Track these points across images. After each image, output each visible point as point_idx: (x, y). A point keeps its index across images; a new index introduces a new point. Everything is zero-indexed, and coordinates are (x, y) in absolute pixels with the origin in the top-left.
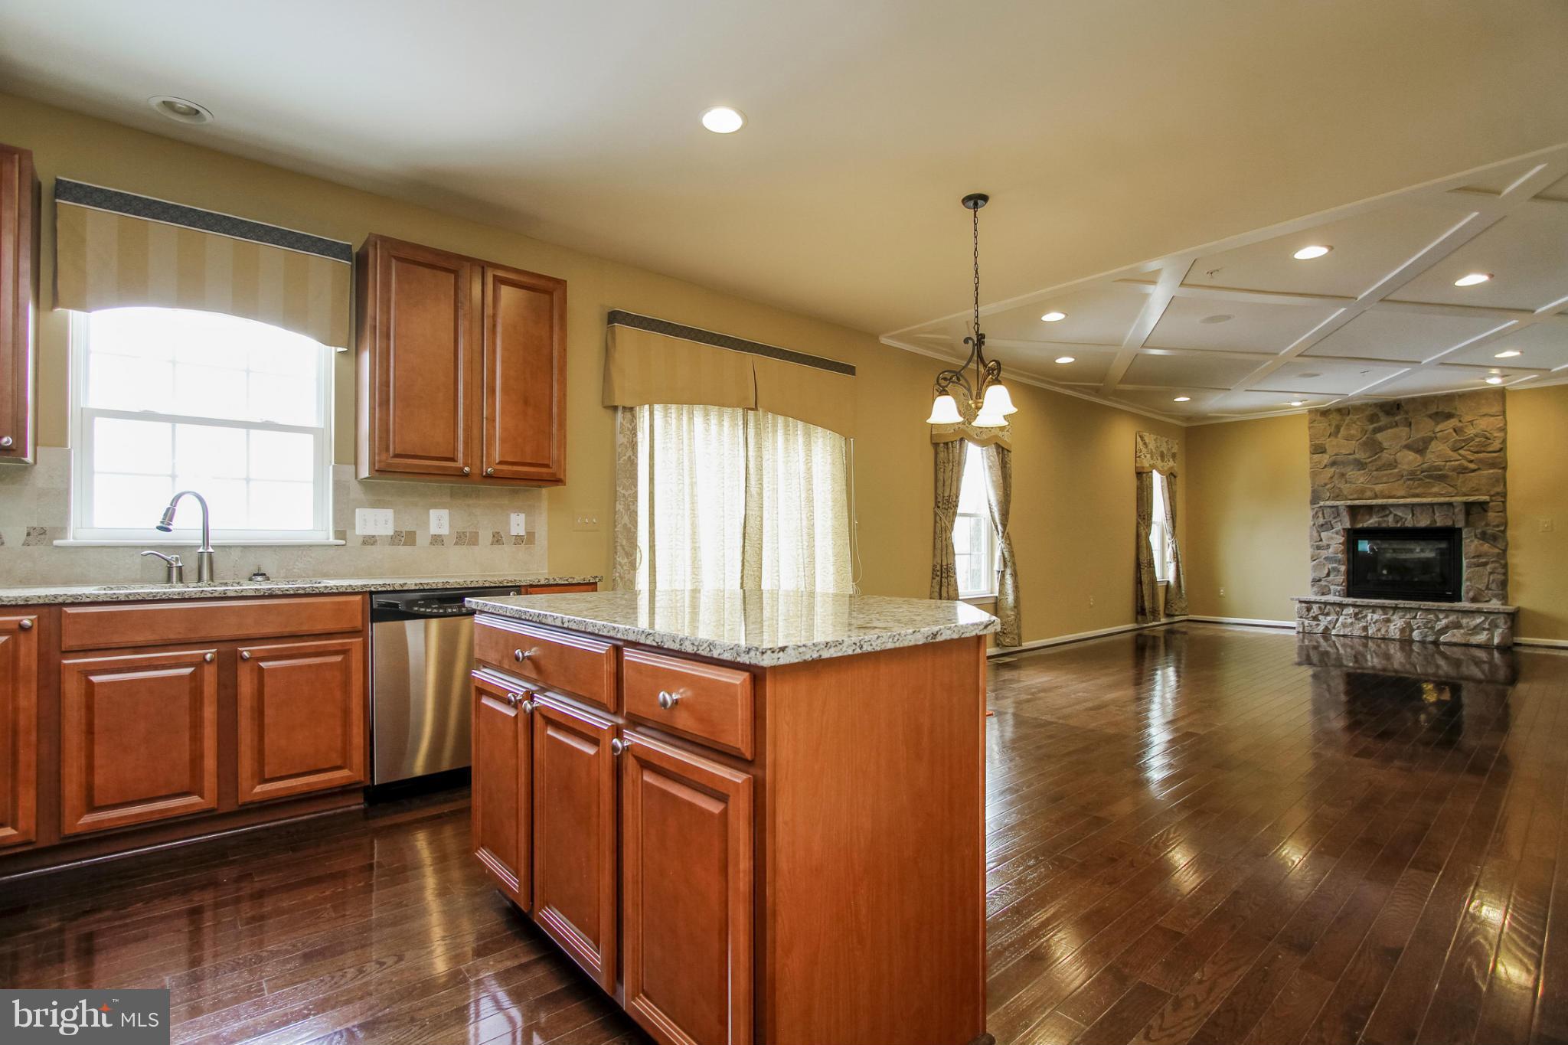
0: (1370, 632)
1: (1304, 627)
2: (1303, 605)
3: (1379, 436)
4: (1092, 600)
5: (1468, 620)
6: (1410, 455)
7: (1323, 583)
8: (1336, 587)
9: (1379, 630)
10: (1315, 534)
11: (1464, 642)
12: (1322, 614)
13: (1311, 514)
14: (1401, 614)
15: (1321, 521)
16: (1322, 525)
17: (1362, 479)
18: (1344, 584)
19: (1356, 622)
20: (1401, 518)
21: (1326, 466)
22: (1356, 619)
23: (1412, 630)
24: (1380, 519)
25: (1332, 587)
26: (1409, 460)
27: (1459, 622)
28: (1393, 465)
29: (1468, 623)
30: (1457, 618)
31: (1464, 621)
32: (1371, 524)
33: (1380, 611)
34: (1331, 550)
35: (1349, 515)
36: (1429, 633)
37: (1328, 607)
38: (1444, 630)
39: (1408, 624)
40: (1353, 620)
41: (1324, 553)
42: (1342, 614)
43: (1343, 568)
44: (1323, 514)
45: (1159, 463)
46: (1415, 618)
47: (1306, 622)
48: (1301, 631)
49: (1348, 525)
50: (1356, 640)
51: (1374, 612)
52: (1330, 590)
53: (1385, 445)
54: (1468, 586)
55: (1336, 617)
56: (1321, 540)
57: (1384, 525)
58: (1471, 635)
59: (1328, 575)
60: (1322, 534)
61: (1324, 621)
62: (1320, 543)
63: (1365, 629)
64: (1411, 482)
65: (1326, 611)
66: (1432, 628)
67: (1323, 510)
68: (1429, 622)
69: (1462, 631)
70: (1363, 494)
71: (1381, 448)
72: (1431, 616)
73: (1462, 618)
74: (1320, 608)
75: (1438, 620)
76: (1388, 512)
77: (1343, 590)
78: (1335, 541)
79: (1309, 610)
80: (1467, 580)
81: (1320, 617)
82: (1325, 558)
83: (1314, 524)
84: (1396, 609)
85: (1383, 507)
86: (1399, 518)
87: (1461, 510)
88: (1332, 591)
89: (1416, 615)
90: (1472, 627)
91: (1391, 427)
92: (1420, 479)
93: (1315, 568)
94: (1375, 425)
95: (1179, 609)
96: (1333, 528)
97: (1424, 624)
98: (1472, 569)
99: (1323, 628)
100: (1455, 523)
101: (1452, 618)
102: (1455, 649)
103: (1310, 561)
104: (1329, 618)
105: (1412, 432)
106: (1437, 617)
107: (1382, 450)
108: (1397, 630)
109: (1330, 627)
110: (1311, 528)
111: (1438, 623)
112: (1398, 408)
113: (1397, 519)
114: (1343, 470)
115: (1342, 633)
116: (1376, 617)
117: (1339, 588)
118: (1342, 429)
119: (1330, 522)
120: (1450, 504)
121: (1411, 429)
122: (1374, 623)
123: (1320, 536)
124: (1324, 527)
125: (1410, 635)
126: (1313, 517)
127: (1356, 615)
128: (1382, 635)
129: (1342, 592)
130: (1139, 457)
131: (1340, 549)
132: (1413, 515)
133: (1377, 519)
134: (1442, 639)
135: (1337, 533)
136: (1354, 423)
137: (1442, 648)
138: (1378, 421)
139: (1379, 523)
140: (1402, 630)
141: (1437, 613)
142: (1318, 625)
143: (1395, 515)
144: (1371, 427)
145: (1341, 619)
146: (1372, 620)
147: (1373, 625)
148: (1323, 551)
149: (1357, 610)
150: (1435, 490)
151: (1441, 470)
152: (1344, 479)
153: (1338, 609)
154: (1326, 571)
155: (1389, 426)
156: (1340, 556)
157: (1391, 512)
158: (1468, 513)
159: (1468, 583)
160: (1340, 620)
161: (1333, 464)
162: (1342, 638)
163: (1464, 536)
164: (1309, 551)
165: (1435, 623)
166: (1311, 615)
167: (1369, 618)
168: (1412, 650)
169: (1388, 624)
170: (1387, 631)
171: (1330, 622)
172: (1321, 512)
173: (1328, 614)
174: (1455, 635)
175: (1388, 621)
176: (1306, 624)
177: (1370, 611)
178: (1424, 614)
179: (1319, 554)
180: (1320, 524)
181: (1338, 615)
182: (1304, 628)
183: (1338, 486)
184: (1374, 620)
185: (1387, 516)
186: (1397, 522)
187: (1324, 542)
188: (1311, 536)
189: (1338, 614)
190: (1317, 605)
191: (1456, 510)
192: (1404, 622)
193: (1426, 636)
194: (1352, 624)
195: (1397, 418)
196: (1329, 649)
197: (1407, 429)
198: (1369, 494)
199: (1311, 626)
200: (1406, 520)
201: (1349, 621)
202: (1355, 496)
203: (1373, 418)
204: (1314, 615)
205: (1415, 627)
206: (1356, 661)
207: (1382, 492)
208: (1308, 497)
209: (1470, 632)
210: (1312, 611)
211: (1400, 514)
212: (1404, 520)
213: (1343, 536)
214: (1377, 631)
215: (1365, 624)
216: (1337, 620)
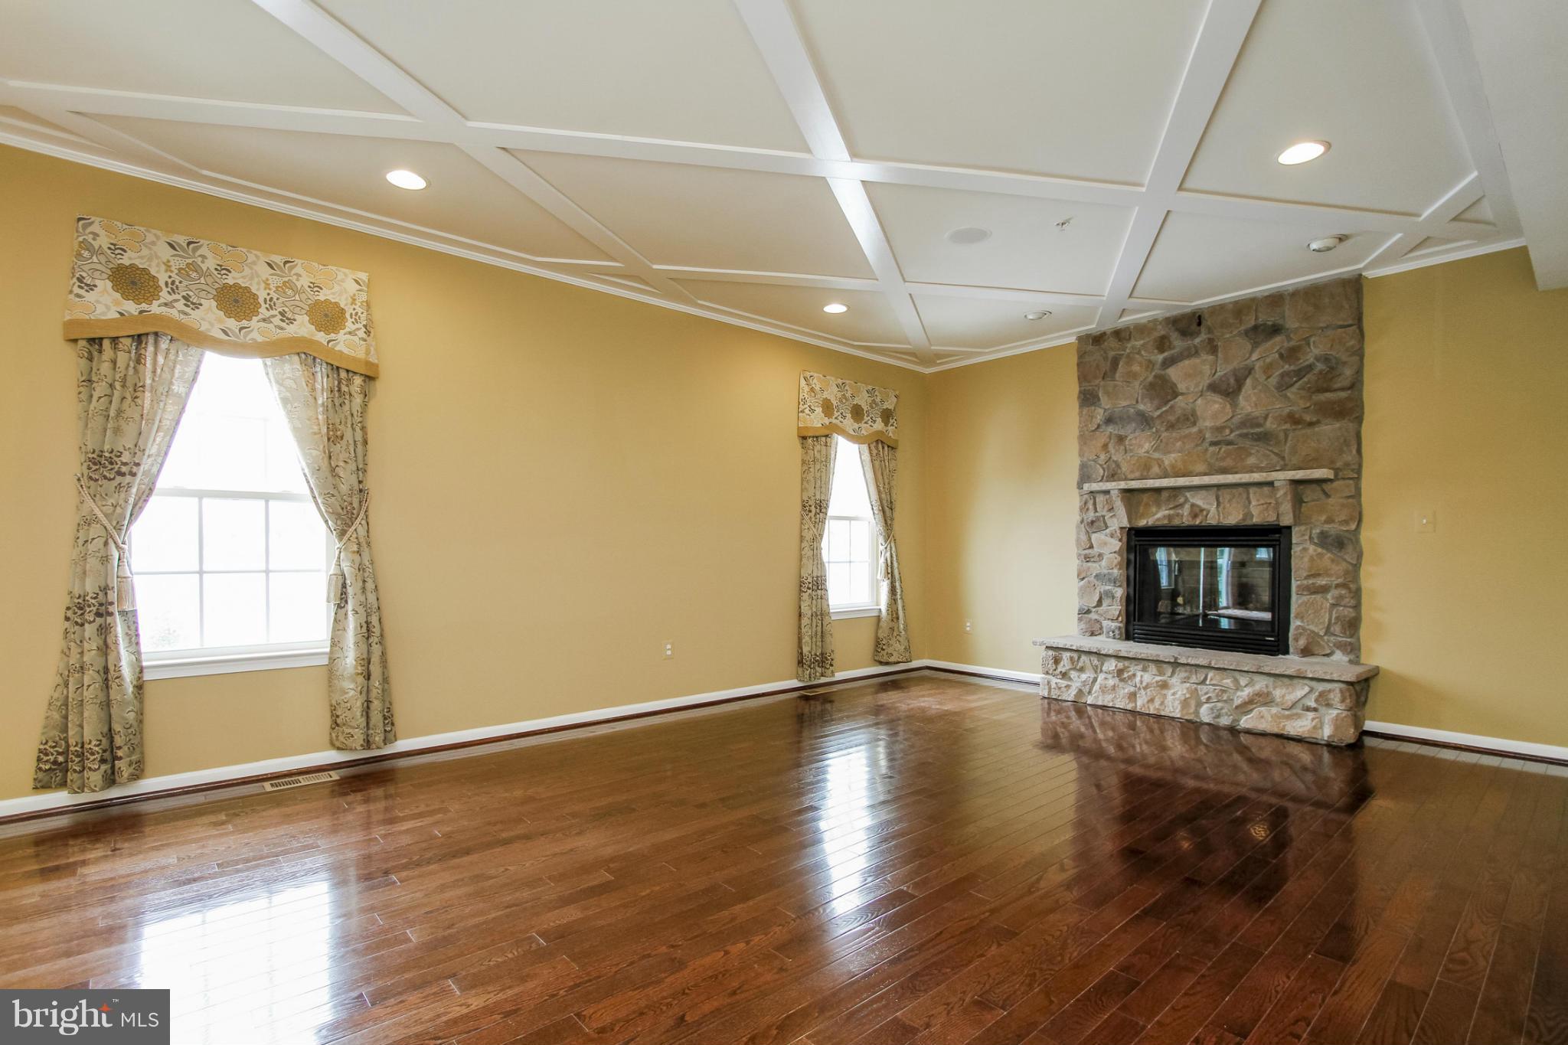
0: (1139, 703)
1: (1050, 689)
2: (1051, 653)
3: (1173, 373)
4: (669, 647)
5: (1284, 691)
6: (1215, 402)
7: (1093, 616)
8: (1110, 623)
9: (1152, 700)
10: (1084, 537)
11: (1276, 730)
12: (1074, 669)
13: (1076, 502)
14: (1183, 675)
15: (1091, 515)
16: (1092, 522)
17: (1147, 446)
18: (1120, 619)
19: (1121, 684)
20: (1202, 510)
21: (1099, 426)
22: (1122, 680)
23: (1199, 704)
24: (1172, 512)
25: (1105, 623)
26: (1212, 411)
27: (1268, 694)
28: (1190, 418)
29: (1283, 696)
30: (1267, 686)
31: (1278, 693)
32: (1158, 520)
33: (1152, 668)
34: (1104, 563)
35: (1125, 507)
36: (1224, 711)
37: (1084, 658)
38: (1245, 707)
39: (1194, 693)
40: (1117, 680)
41: (1096, 568)
42: (1101, 671)
43: (1119, 592)
44: (1095, 504)
45: (849, 423)
46: (1203, 682)
47: (1054, 680)
48: (1046, 696)
49: (1125, 523)
50: (1119, 717)
51: (1144, 670)
52: (1101, 628)
53: (1181, 387)
54: (1298, 627)
55: (1093, 676)
56: (1091, 547)
57: (1176, 522)
58: (1288, 717)
59: (1100, 603)
60: (1094, 537)
61: (1078, 680)
62: (1090, 551)
63: (1133, 696)
64: (1216, 449)
65: (1080, 664)
66: (1230, 701)
67: (1095, 498)
68: (1223, 691)
69: (1274, 710)
70: (1149, 470)
71: (1174, 392)
72: (1228, 682)
73: (1275, 688)
74: (1071, 658)
75: (1238, 688)
76: (1182, 500)
77: (1120, 628)
78: (1110, 546)
79: (1057, 661)
80: (1296, 617)
81: (1073, 674)
82: (1097, 576)
83: (1082, 522)
84: (1176, 664)
85: (1176, 490)
86: (1197, 510)
87: (1285, 493)
88: (1105, 630)
89: (1205, 679)
90: (1290, 704)
91: (1189, 356)
92: (1230, 443)
93: (1083, 592)
94: (1166, 354)
95: (895, 654)
96: (1107, 527)
97: (1217, 696)
98: (1305, 598)
99: (1074, 693)
100: (1281, 518)
101: (1261, 684)
102: (1263, 741)
103: (1077, 580)
104: (1084, 676)
105: (1219, 362)
106: (1236, 681)
107: (1175, 394)
108: (1177, 702)
109: (1086, 690)
110: (1078, 527)
111: (1239, 693)
112: (1199, 324)
113: (1196, 511)
114: (1122, 432)
115: (1100, 703)
116: (1147, 678)
117: (1114, 625)
118: (1121, 364)
119: (1103, 517)
120: (1271, 484)
121: (1217, 356)
122: (1145, 688)
123: (1090, 539)
124: (1096, 524)
125: (1197, 713)
126: (1081, 510)
127: (1120, 672)
128: (1155, 709)
129: (1117, 632)
130: (802, 412)
131: (1116, 562)
132: (1218, 505)
133: (1167, 512)
134: (1245, 722)
135: (1112, 536)
136: (1139, 353)
137: (1243, 738)
138: (1170, 348)
139: (1170, 517)
140: (1185, 703)
141: (1237, 675)
142: (1068, 687)
143: (1193, 505)
144: (1160, 357)
145: (1101, 677)
146: (1141, 682)
147: (1143, 692)
148: (1094, 565)
149: (1120, 665)
150: (1251, 461)
151: (1259, 425)
152: (1122, 448)
153: (1096, 662)
154: (1097, 598)
155: (1185, 354)
156: (1115, 571)
157: (1187, 500)
158: (1298, 502)
159: (1298, 623)
160: (1099, 680)
161: (1109, 421)
162: (1100, 711)
163: (1294, 541)
164: (1074, 564)
165: (1235, 693)
166: (1059, 670)
167: (1138, 679)
168: (1198, 739)
169: (1165, 692)
170: (1162, 703)
171: (1084, 683)
172: (1091, 502)
173: (1082, 670)
174: (1262, 717)
175: (1164, 686)
176: (1053, 685)
177: (1140, 667)
178: (1218, 677)
179: (1089, 568)
180: (1089, 520)
181: (1096, 672)
182: (1050, 692)
183: (1115, 458)
184: (1144, 684)
185: (1181, 506)
186: (1195, 516)
187: (1096, 550)
188: (1078, 540)
189: (1097, 670)
190: (1068, 654)
191: (1280, 493)
192: (1187, 689)
193: (1218, 716)
194: (1114, 688)
195: (1197, 341)
196: (1083, 729)
197: (1211, 357)
198: (1156, 469)
199: (1060, 688)
200: (1208, 512)
201: (1111, 682)
202: (1137, 474)
203: (1162, 344)
204: (1064, 670)
205: (1204, 699)
206: (1120, 747)
207: (1173, 467)
208: (1075, 476)
209: (1287, 713)
210: (1062, 663)
211: (1200, 503)
212: (1205, 513)
213: (1120, 540)
214: (1148, 702)
215: (1132, 689)
216: (1095, 680)
